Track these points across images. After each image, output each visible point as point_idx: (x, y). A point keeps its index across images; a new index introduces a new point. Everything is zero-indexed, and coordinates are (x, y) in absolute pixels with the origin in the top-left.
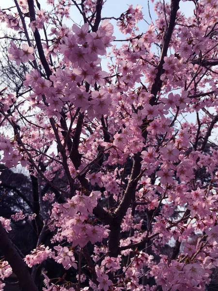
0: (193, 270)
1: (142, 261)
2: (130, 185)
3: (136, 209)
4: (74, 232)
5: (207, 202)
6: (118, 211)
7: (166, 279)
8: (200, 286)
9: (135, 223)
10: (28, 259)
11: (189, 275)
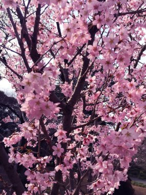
0: (128, 134)
1: (89, 140)
2: (80, 80)
3: (86, 109)
4: (30, 106)
5: (140, 91)
6: (70, 101)
7: (106, 145)
8: (134, 149)
9: (85, 117)
10: (6, 140)
11: (125, 139)
